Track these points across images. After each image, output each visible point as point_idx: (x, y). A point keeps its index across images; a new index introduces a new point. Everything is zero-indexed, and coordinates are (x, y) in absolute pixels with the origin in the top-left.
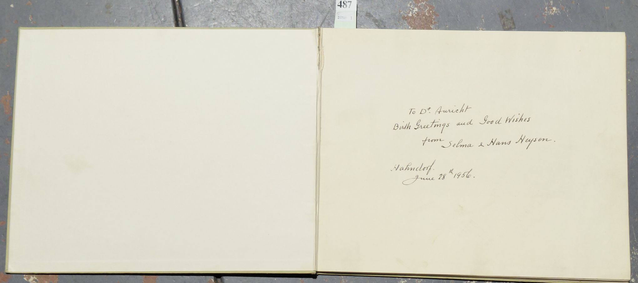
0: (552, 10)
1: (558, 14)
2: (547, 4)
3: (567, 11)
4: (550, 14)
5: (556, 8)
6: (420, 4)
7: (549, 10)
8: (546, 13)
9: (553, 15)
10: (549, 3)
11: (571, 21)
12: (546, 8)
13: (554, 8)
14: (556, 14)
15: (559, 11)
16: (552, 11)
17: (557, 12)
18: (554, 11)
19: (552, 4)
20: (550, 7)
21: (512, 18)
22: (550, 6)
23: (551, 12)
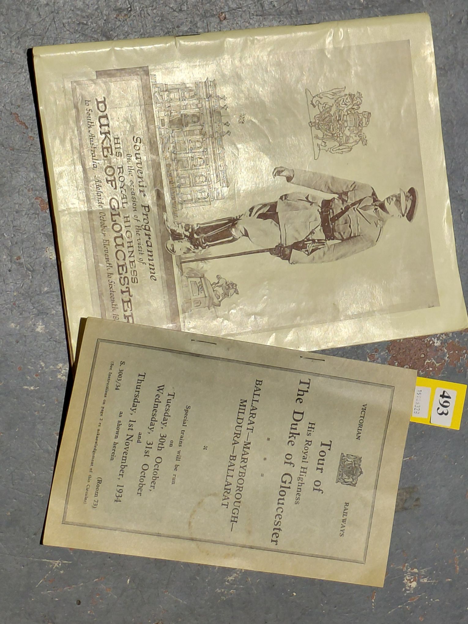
0: (412, 580)
1: (404, 589)
2: (423, 571)
3: (407, 607)
4: (406, 576)
5: (414, 587)
6: (446, 351)
7: (413, 574)
8: (407, 569)
9: (404, 582)
10: (423, 575)
11: (389, 612)
12: (416, 570)
13: (414, 584)
14: (405, 587)
15: (408, 592)
16: (410, 580)
17: (408, 588)
18: (411, 582)
19: (421, 581)
20: (416, 577)
21: (406, 509)
22: (419, 578)
23: (408, 578)
